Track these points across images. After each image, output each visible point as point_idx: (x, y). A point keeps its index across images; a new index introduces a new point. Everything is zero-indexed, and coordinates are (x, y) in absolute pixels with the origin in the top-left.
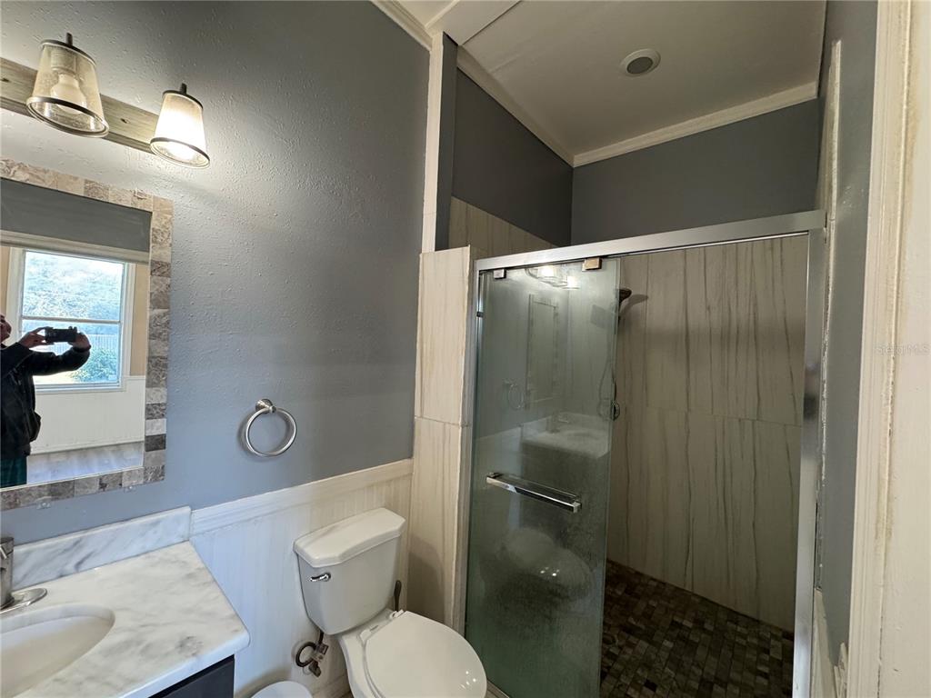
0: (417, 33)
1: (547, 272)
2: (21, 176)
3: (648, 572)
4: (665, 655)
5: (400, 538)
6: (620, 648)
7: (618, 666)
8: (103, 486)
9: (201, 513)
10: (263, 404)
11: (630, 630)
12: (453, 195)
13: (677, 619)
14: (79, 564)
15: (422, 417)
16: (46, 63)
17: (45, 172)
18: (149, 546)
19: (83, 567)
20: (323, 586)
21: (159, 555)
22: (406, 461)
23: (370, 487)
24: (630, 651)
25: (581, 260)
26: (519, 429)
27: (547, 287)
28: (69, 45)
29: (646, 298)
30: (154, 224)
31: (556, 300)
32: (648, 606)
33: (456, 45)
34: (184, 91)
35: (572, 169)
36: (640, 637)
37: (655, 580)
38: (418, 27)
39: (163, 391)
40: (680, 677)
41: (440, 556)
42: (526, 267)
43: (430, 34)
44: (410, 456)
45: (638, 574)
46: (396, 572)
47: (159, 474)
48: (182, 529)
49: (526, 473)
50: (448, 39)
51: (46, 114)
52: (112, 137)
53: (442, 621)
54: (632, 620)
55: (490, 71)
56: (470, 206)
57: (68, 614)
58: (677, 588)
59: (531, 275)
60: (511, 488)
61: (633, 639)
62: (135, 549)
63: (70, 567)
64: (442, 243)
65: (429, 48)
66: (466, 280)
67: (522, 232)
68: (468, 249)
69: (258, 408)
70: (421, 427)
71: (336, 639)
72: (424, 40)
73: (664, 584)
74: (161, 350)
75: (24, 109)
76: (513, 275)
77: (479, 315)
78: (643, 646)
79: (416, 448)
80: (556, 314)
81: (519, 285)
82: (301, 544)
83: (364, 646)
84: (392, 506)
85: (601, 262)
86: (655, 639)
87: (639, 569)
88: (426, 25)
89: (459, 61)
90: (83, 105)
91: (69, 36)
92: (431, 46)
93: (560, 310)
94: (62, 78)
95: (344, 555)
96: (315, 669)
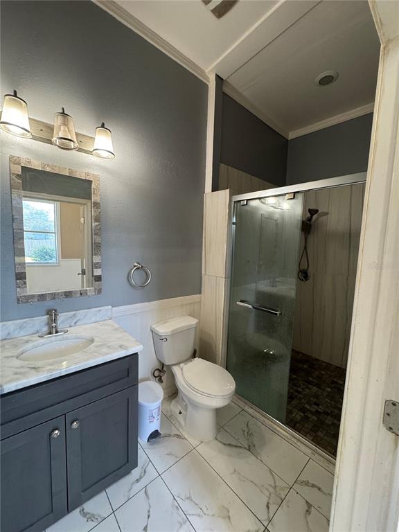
0: (201, 76)
1: (271, 201)
2: (48, 169)
3: (322, 359)
4: (325, 393)
5: (196, 327)
6: (303, 389)
7: (301, 396)
8: (81, 294)
9: (115, 309)
10: (136, 264)
11: (310, 383)
12: (221, 162)
13: (335, 380)
14: (75, 323)
15: (205, 274)
16: (57, 122)
17: (56, 167)
18: (98, 319)
19: (77, 324)
20: (164, 344)
21: (102, 323)
22: (198, 295)
23: (182, 306)
24: (308, 391)
25: (285, 195)
26: (255, 284)
27: (272, 209)
28: (63, 113)
29: (328, 213)
30: (93, 186)
31: (277, 216)
32: (320, 373)
33: (222, 79)
34: (103, 126)
35: (288, 141)
36: (314, 386)
37: (325, 362)
38: (202, 72)
39: (100, 257)
40: (333, 403)
41: (214, 338)
42: (260, 198)
43: (209, 76)
44: (200, 293)
45: (316, 360)
46: (194, 345)
47: (99, 291)
48: (109, 314)
49: (258, 300)
50: (218, 78)
51: (57, 144)
52: (80, 150)
53: (216, 363)
54: (311, 379)
55: (240, 91)
56: (229, 167)
57: (77, 338)
58: (337, 367)
59: (262, 203)
60: (250, 307)
61: (310, 386)
62: (93, 320)
63: (73, 324)
64: (215, 188)
65: (208, 83)
66: (227, 206)
67: (258, 179)
68: (228, 190)
69: (135, 266)
70: (205, 279)
71: (169, 367)
72: (205, 79)
73: (330, 364)
74: (98, 240)
75: (50, 142)
76: (252, 203)
77: (233, 223)
78: (315, 389)
79: (203, 289)
80: (277, 224)
81: (256, 208)
82: (154, 326)
83: (182, 369)
84: (192, 315)
85: (294, 195)
86: (322, 387)
87: (318, 357)
88: (207, 71)
89: (224, 88)
90: (70, 138)
91: (63, 109)
92: (209, 82)
93: (279, 222)
94: (62, 128)
95: (172, 331)
96: (160, 381)
